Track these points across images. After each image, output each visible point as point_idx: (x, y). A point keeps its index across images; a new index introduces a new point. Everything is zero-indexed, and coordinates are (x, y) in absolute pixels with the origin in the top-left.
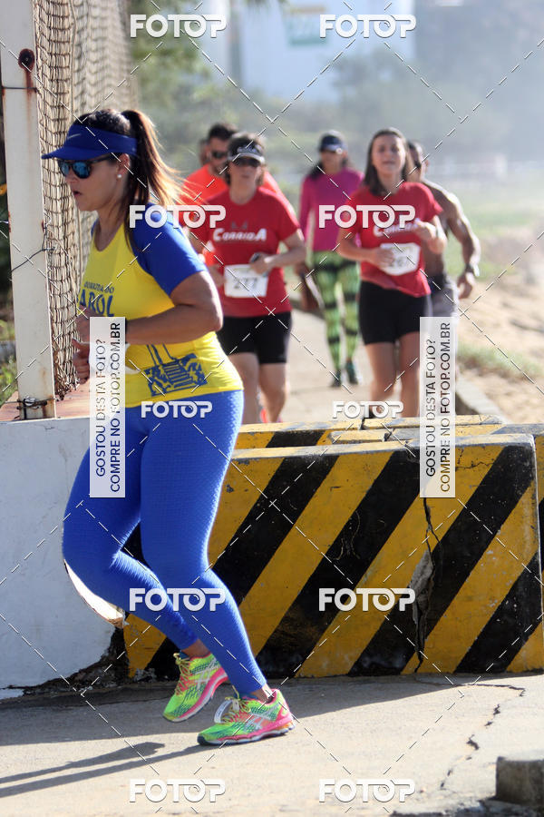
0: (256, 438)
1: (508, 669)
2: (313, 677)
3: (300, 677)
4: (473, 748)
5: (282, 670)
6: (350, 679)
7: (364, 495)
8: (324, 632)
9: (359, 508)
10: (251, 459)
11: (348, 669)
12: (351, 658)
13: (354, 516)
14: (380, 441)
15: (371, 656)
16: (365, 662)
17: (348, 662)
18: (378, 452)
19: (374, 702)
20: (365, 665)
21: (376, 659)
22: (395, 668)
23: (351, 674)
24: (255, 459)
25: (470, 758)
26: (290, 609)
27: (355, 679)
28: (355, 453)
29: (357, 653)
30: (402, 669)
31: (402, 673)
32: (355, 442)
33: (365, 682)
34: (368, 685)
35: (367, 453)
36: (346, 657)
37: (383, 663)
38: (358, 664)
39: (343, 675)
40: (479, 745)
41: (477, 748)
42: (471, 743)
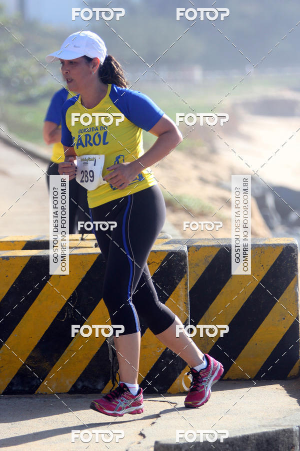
0: (15, 245)
1: (168, 391)
2: (46, 394)
3: (38, 393)
4: (142, 437)
5: (27, 389)
6: (70, 395)
7: (80, 281)
8: (53, 366)
9: (77, 289)
10: (11, 257)
11: (68, 389)
12: (70, 382)
13: (74, 294)
14: (92, 247)
15: (83, 382)
16: (79, 385)
17: (68, 384)
18: (89, 254)
19: (83, 410)
20: (79, 387)
21: (86, 384)
22: (98, 389)
23: (70, 392)
24: (13, 257)
25: (140, 443)
26: (33, 351)
27: (72, 395)
28: (76, 254)
29: (73, 380)
30: (102, 390)
31: (102, 392)
32: (76, 248)
33: (78, 397)
34: (80, 399)
35: (83, 254)
36: (67, 382)
37: (90, 386)
38: (74, 386)
39: (65, 393)
40: (146, 435)
41: (144, 437)
42: (141, 434)
